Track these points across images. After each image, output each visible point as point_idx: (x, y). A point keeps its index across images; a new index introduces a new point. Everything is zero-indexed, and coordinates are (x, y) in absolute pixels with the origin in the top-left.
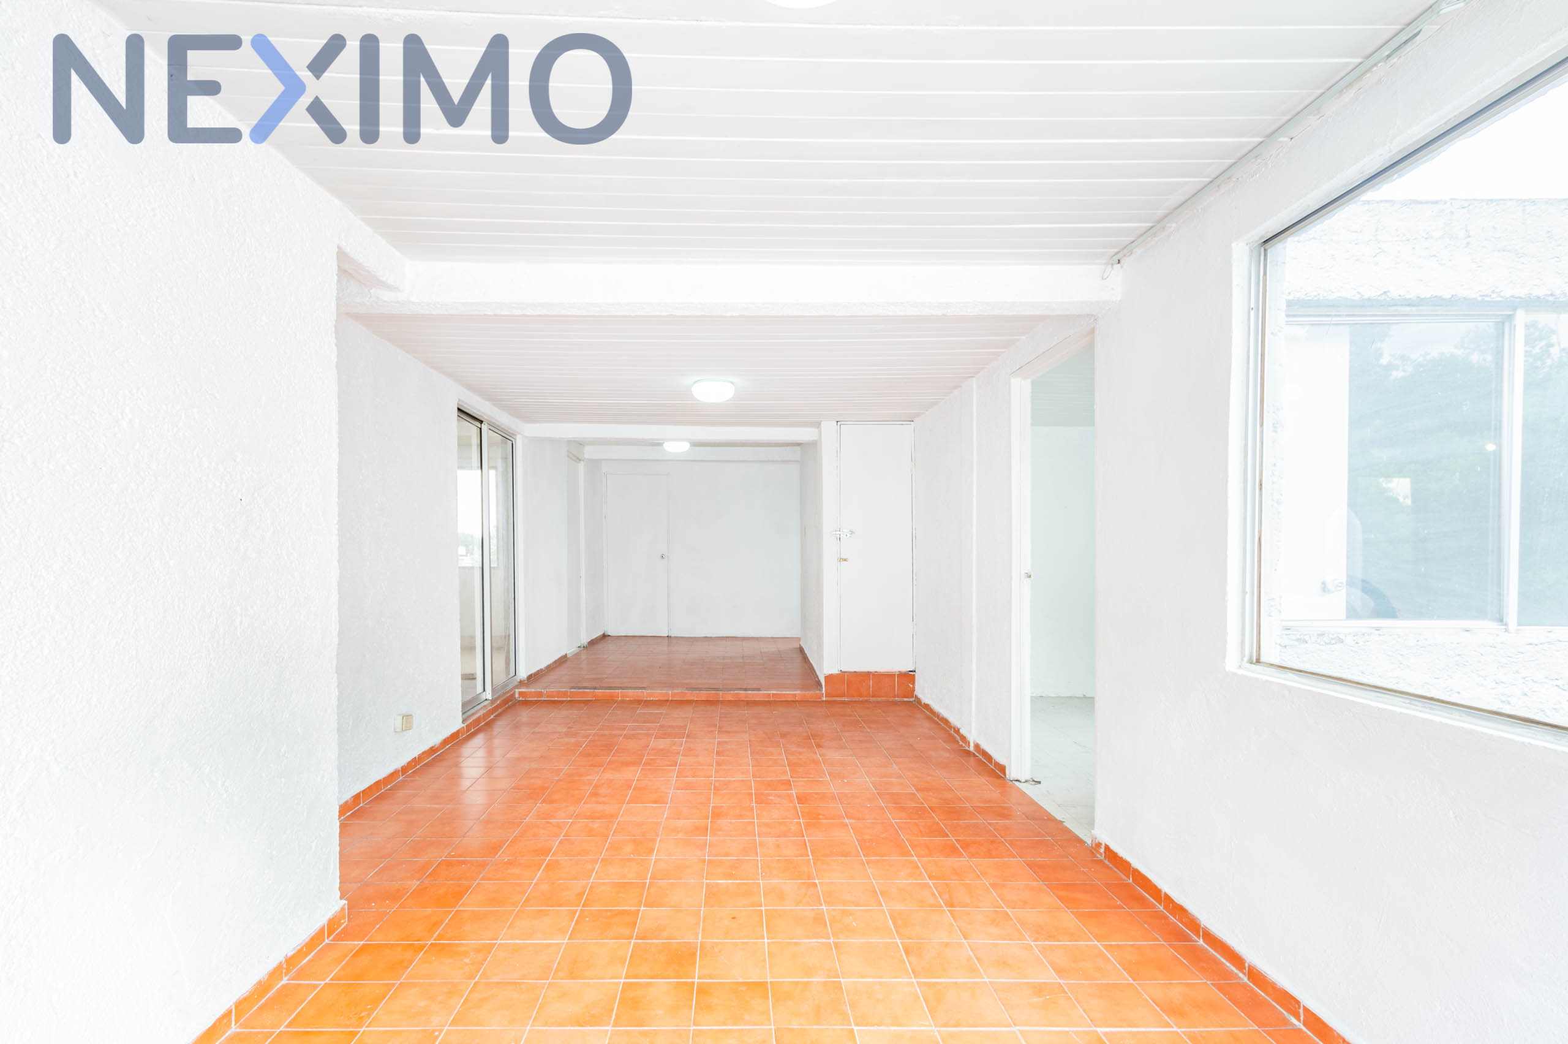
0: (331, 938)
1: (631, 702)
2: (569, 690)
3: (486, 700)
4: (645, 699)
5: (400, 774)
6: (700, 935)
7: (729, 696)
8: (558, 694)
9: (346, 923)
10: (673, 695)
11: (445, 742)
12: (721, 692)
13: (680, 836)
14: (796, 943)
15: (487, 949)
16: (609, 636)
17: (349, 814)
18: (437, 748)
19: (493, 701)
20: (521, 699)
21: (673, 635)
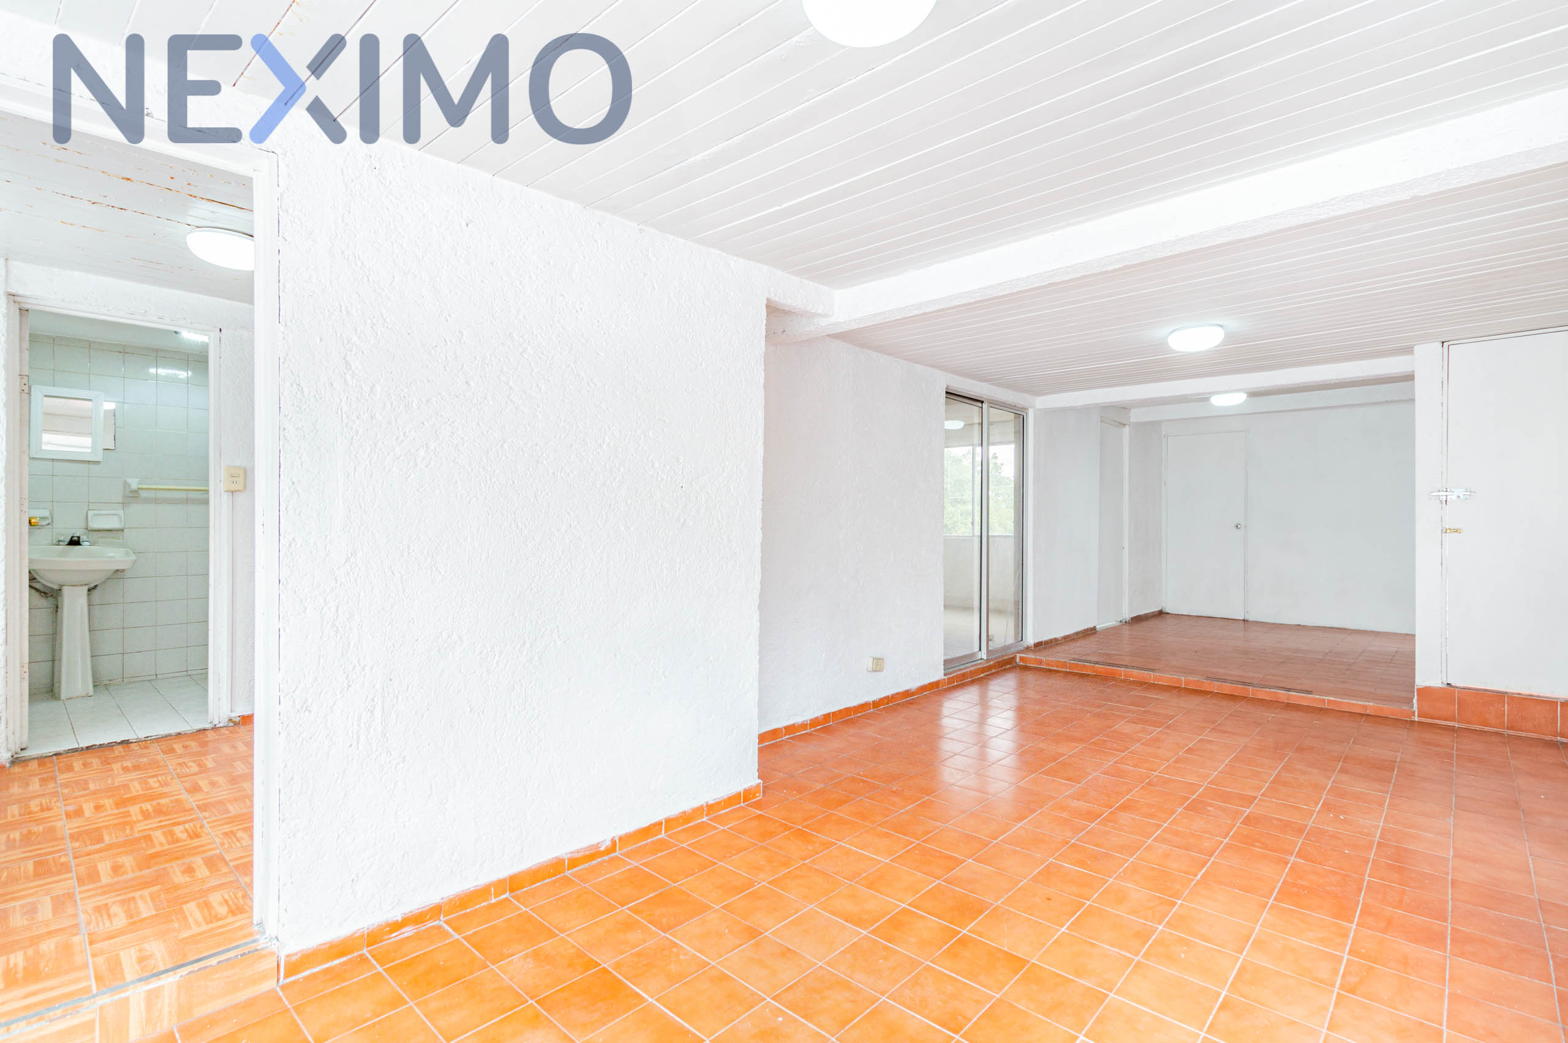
0: (745, 804)
1: (1134, 682)
2: (1069, 661)
3: (981, 659)
4: (1152, 682)
5: (872, 707)
6: (1002, 900)
7: (1263, 693)
8: (1058, 664)
9: (760, 798)
10: (1187, 683)
11: (923, 688)
12: (1251, 687)
13: (1064, 815)
14: (1093, 944)
15: (827, 845)
16: (1168, 613)
17: (819, 727)
18: (913, 692)
19: (988, 660)
20: (1021, 663)
21: (1251, 619)
